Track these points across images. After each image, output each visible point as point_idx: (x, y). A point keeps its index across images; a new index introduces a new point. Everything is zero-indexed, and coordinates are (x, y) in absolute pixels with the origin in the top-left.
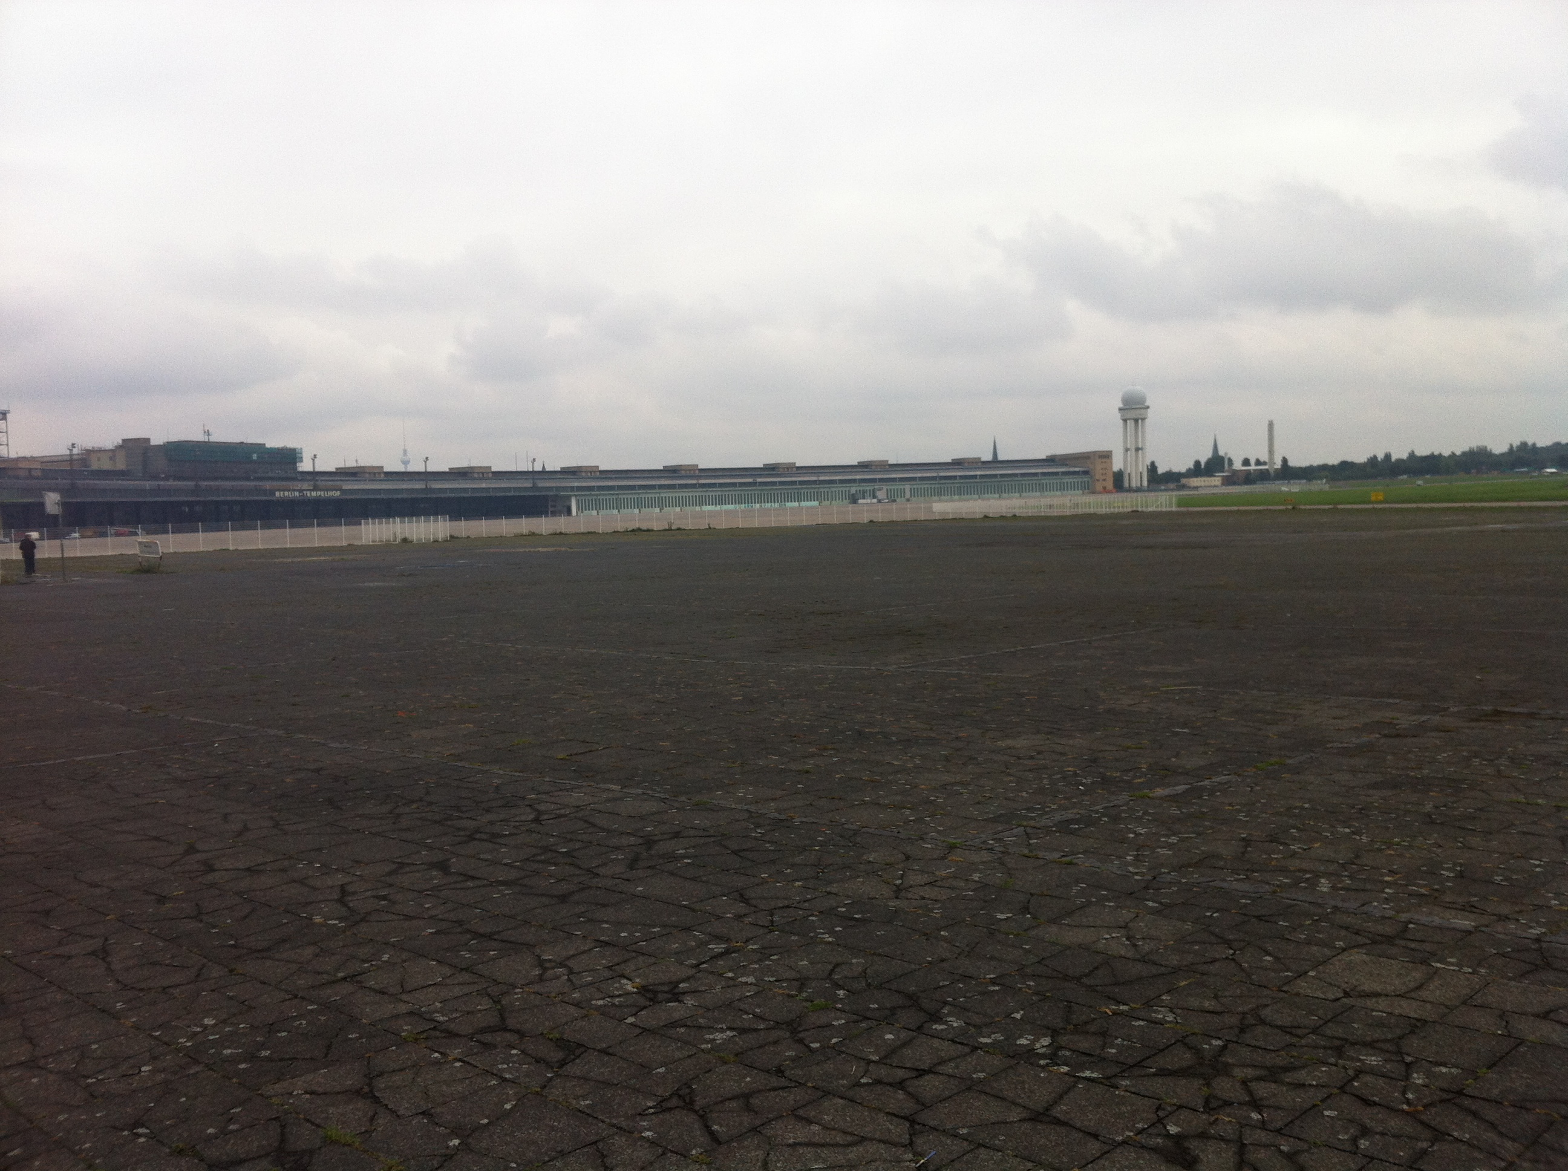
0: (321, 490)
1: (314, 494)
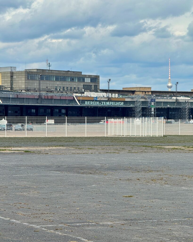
0: (112, 101)
1: (108, 103)
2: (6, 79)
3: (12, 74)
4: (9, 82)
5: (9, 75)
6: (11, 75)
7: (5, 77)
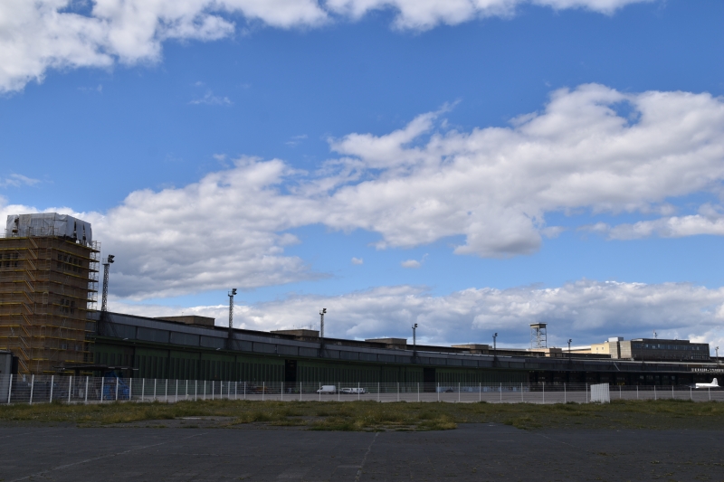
1: (717, 370)
2: (613, 348)
4: (616, 351)
6: (618, 345)
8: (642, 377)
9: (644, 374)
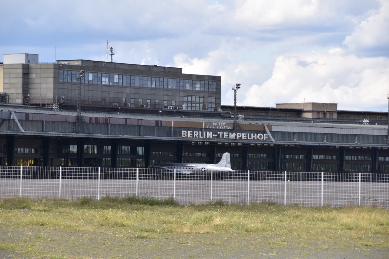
2: (12, 81)
3: (26, 70)
4: (21, 86)
5: (21, 71)
6: (25, 72)
7: (12, 76)
8: (73, 149)
9: (80, 142)
